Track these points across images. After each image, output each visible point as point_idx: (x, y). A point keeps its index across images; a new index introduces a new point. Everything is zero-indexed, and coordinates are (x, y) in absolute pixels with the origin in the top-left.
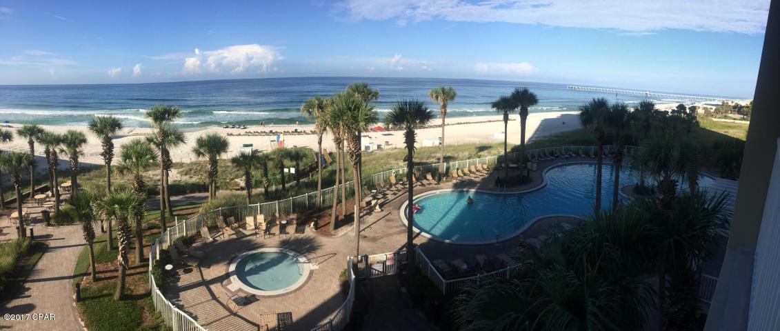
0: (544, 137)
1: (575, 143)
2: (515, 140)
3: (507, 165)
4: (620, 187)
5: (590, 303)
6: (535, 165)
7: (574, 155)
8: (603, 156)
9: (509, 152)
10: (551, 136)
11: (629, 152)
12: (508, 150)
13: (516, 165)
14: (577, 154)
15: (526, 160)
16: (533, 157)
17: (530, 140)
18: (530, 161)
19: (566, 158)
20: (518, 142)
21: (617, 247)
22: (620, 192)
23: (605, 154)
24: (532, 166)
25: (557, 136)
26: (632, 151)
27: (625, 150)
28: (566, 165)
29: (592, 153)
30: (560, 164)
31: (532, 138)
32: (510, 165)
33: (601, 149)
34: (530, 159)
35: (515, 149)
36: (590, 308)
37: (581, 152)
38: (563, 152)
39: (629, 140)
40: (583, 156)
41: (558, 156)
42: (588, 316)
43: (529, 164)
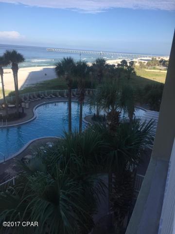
0: (33, 84)
1: (54, 88)
2: (10, 88)
3: (6, 106)
4: (83, 116)
5: (61, 193)
6: (27, 104)
7: (53, 96)
8: (73, 97)
9: (7, 97)
10: (37, 84)
11: (89, 93)
12: (6, 96)
13: (14, 106)
14: (56, 96)
15: (21, 102)
16: (25, 99)
17: (22, 87)
18: (23, 102)
19: (48, 98)
20: (13, 89)
21: (79, 156)
22: (83, 120)
23: (73, 95)
24: (25, 105)
25: (42, 84)
26: (91, 92)
27: (87, 92)
28: (49, 103)
29: (65, 94)
30: (45, 102)
31: (23, 85)
32: (9, 106)
33: (70, 91)
34: (23, 100)
35: (11, 94)
36: (62, 196)
37: (58, 94)
38: (46, 95)
39: (89, 85)
40: (60, 96)
41: (42, 98)
42: (60, 202)
43: (23, 104)
